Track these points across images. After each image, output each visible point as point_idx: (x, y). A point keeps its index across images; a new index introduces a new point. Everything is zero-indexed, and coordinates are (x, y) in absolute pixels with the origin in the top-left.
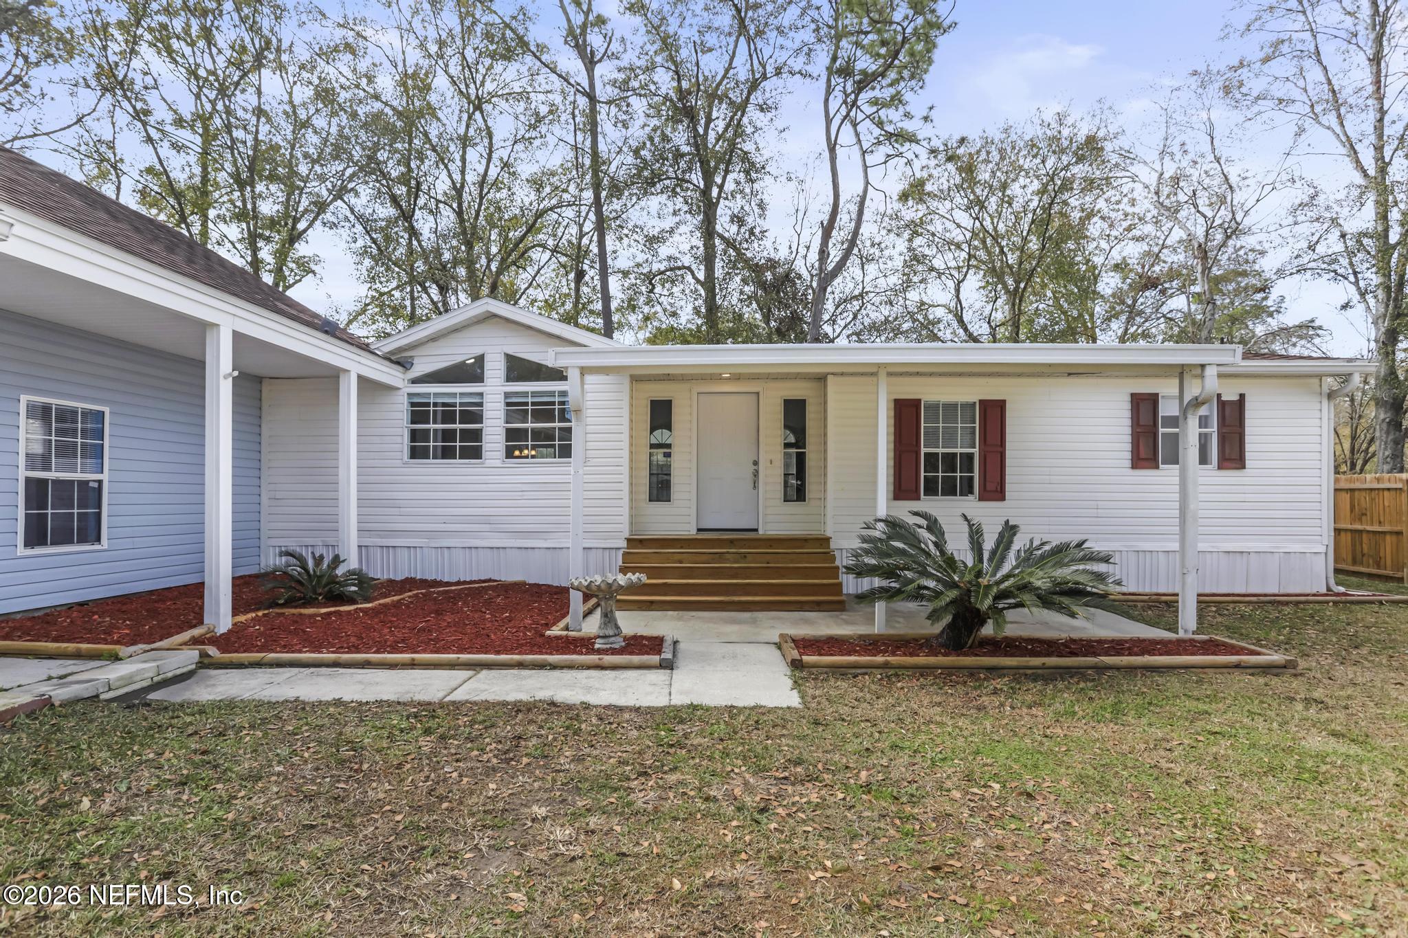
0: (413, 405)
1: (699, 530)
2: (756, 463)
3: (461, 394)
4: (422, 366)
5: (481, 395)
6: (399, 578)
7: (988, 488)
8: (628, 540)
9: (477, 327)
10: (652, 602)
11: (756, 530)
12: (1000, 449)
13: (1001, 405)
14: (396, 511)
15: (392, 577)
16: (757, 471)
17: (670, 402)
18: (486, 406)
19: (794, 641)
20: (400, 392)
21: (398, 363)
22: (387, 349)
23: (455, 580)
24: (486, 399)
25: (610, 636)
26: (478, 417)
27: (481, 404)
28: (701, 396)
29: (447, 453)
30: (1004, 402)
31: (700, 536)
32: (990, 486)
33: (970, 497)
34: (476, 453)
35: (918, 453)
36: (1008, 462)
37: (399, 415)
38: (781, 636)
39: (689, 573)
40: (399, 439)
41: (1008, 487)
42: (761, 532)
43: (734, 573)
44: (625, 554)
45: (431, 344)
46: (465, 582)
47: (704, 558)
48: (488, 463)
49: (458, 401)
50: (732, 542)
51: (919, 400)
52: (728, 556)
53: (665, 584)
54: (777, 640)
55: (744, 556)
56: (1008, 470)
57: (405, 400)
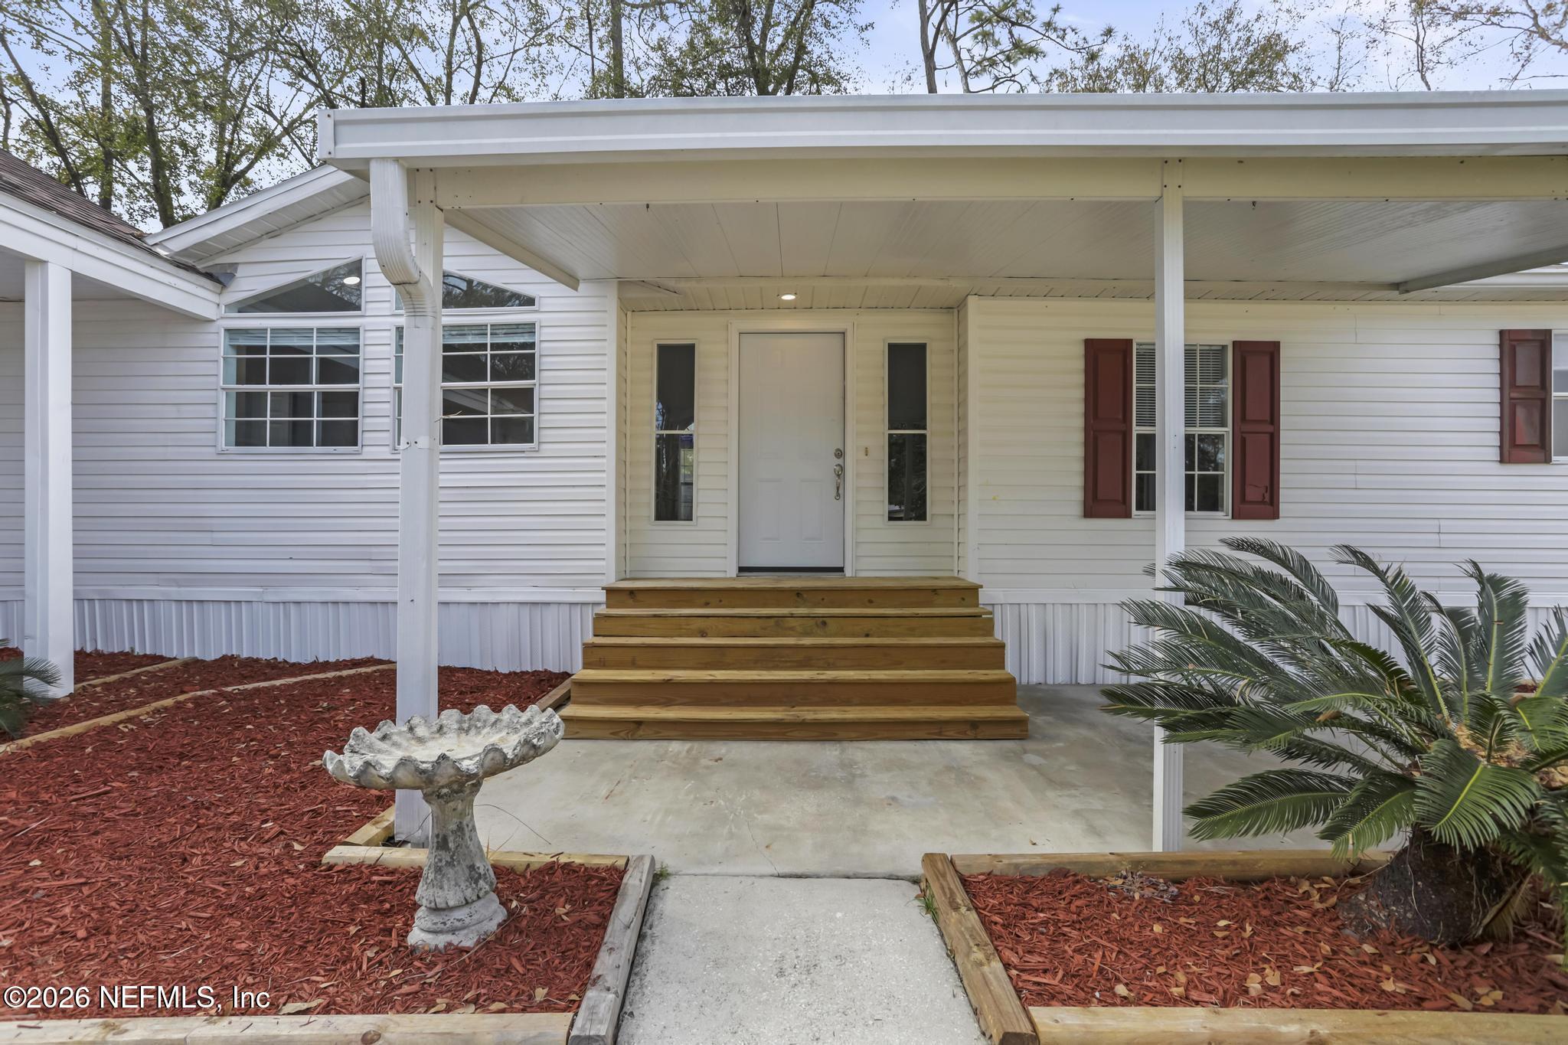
0: (239, 349)
1: (741, 569)
2: (840, 454)
3: (320, 330)
4: (252, 282)
5: (355, 331)
6: (212, 655)
7: (1249, 497)
8: (610, 591)
9: (348, 212)
10: (639, 723)
11: (841, 570)
12: (1270, 428)
13: (1270, 352)
14: (205, 538)
15: (197, 654)
16: (842, 468)
17: (690, 349)
18: (365, 352)
19: (965, 882)
20: (212, 328)
21: (209, 276)
22: (177, 246)
23: (308, 659)
24: (365, 338)
25: (450, 909)
26: (352, 374)
27: (355, 349)
28: (745, 338)
29: (298, 436)
30: (1276, 345)
31: (741, 584)
32: (1252, 494)
33: (1219, 514)
34: (344, 435)
35: (1126, 435)
36: (1284, 451)
37: (210, 368)
38: (929, 859)
39: (717, 657)
40: (209, 411)
41: (1284, 494)
42: (848, 573)
43: (805, 658)
44: (598, 618)
45: (267, 243)
46: (326, 666)
47: (747, 625)
48: (368, 452)
49: (315, 343)
50: (798, 596)
51: (1129, 342)
52: (792, 622)
53: (667, 683)
54: (917, 868)
55: (823, 622)
56: (1284, 466)
57: (222, 339)
